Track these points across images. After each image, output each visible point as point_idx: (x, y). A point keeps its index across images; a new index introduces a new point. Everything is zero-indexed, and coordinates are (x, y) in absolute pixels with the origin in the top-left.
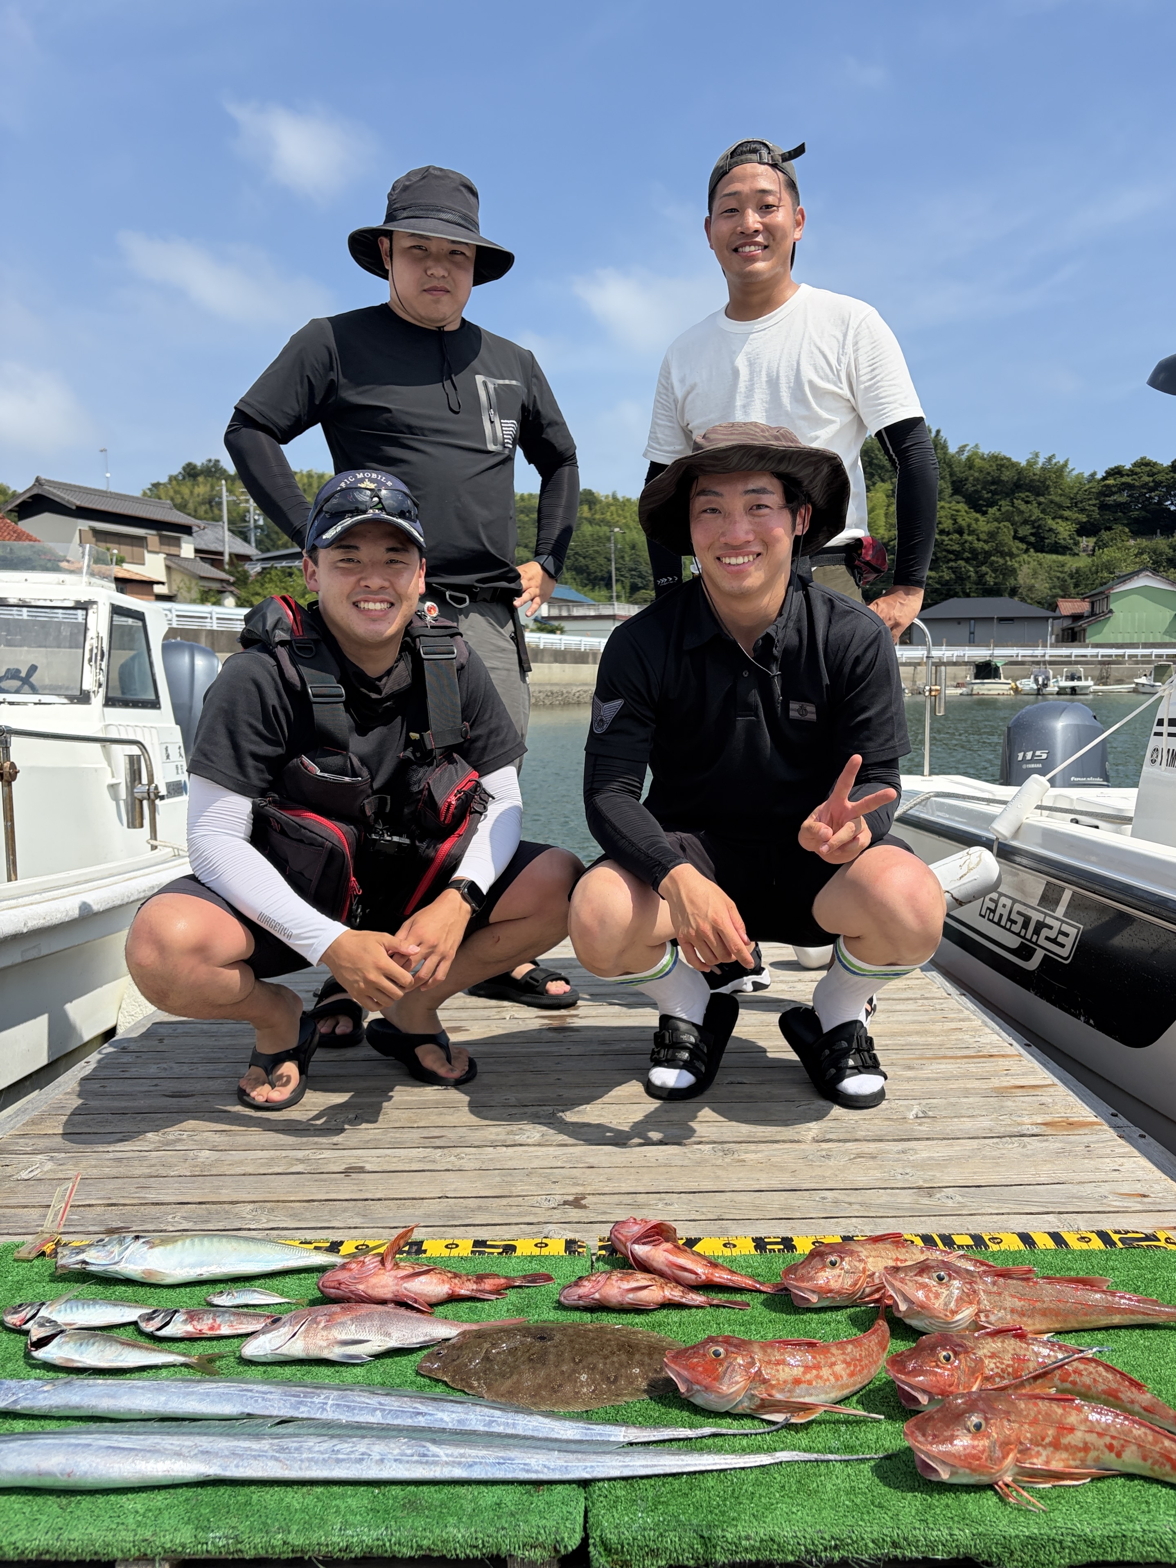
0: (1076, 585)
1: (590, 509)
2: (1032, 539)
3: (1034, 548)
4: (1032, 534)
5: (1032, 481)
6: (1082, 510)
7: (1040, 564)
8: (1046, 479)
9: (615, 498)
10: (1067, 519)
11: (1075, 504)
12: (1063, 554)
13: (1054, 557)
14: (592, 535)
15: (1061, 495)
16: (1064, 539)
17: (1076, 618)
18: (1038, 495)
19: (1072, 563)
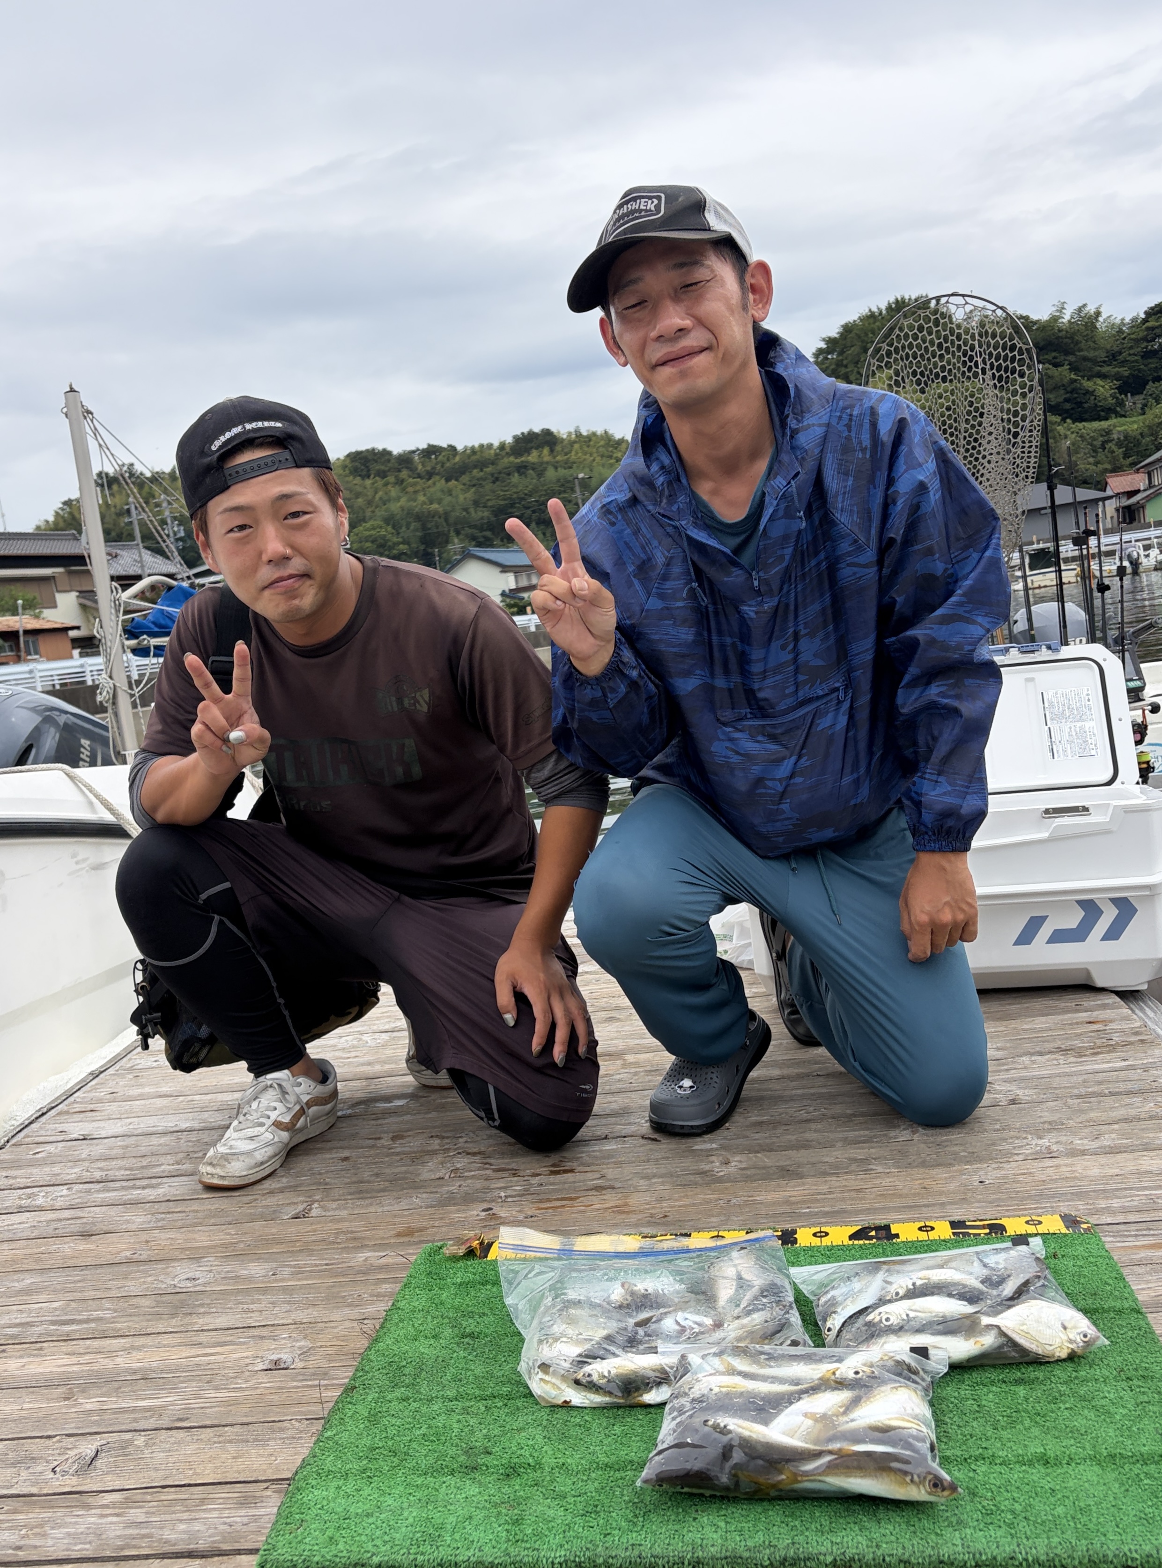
0: (1126, 456)
1: (552, 451)
2: (1068, 406)
3: (1070, 417)
4: (1067, 400)
5: (1058, 338)
6: (1124, 363)
7: (1081, 437)
8: (1074, 334)
9: (579, 435)
10: (1103, 376)
11: (1113, 357)
12: (1107, 419)
13: (1096, 425)
14: (558, 480)
15: (1095, 349)
16: (1105, 399)
17: (1131, 494)
18: (1067, 353)
19: (1120, 427)
